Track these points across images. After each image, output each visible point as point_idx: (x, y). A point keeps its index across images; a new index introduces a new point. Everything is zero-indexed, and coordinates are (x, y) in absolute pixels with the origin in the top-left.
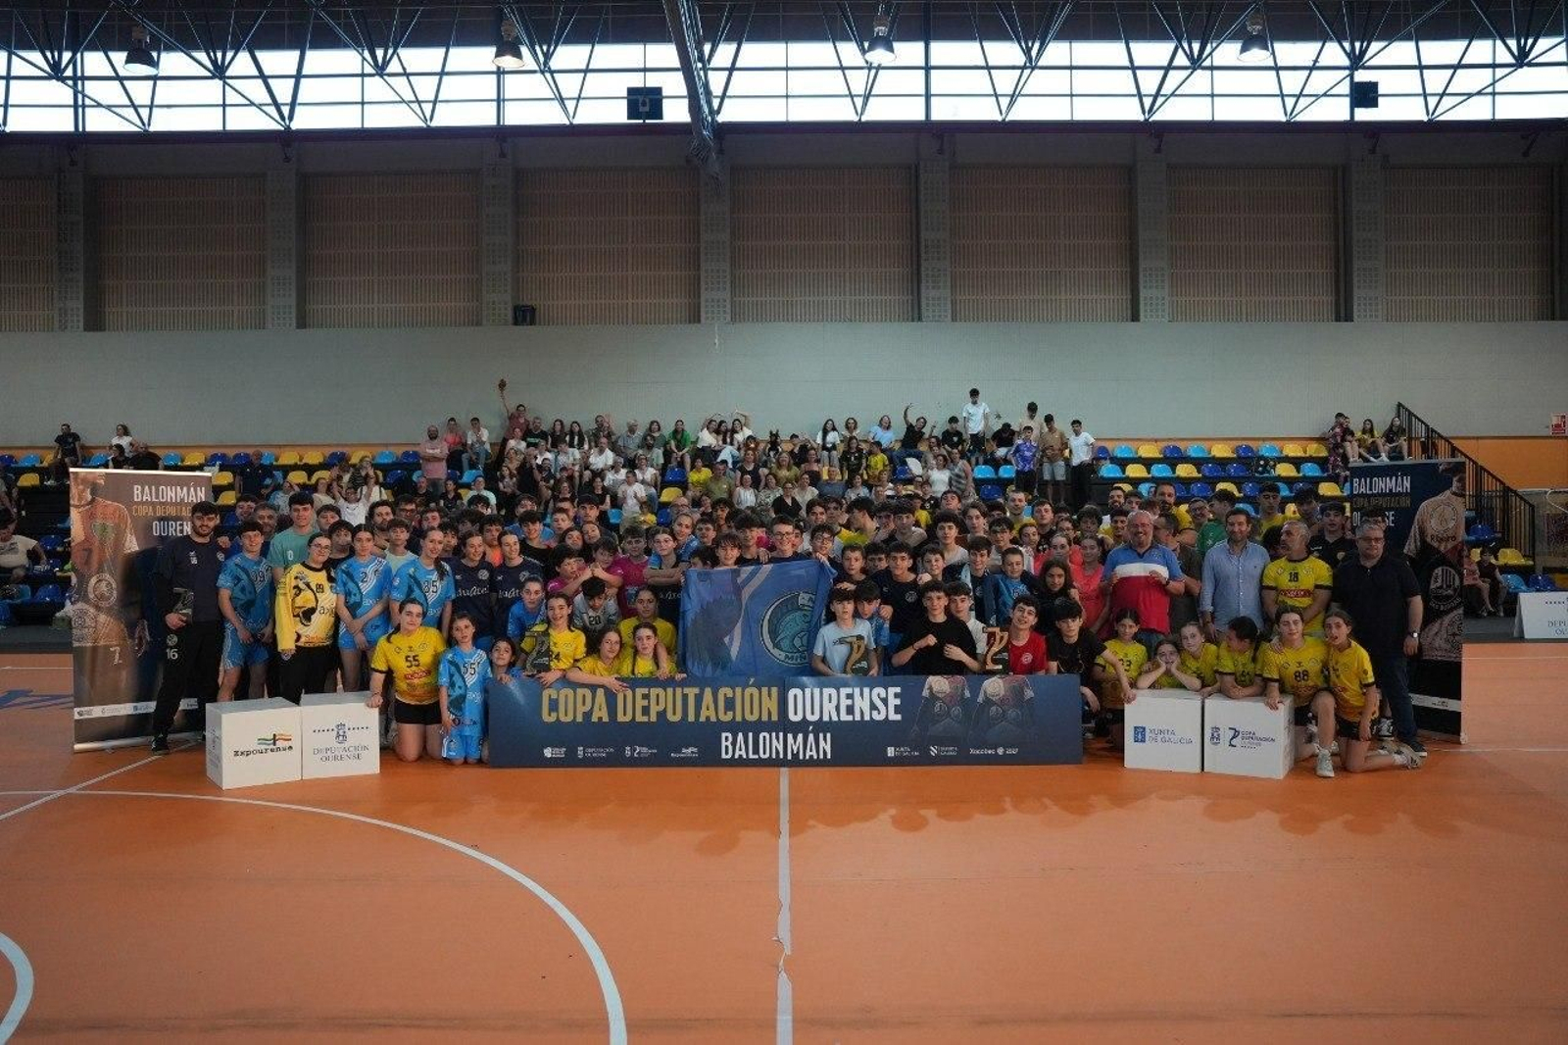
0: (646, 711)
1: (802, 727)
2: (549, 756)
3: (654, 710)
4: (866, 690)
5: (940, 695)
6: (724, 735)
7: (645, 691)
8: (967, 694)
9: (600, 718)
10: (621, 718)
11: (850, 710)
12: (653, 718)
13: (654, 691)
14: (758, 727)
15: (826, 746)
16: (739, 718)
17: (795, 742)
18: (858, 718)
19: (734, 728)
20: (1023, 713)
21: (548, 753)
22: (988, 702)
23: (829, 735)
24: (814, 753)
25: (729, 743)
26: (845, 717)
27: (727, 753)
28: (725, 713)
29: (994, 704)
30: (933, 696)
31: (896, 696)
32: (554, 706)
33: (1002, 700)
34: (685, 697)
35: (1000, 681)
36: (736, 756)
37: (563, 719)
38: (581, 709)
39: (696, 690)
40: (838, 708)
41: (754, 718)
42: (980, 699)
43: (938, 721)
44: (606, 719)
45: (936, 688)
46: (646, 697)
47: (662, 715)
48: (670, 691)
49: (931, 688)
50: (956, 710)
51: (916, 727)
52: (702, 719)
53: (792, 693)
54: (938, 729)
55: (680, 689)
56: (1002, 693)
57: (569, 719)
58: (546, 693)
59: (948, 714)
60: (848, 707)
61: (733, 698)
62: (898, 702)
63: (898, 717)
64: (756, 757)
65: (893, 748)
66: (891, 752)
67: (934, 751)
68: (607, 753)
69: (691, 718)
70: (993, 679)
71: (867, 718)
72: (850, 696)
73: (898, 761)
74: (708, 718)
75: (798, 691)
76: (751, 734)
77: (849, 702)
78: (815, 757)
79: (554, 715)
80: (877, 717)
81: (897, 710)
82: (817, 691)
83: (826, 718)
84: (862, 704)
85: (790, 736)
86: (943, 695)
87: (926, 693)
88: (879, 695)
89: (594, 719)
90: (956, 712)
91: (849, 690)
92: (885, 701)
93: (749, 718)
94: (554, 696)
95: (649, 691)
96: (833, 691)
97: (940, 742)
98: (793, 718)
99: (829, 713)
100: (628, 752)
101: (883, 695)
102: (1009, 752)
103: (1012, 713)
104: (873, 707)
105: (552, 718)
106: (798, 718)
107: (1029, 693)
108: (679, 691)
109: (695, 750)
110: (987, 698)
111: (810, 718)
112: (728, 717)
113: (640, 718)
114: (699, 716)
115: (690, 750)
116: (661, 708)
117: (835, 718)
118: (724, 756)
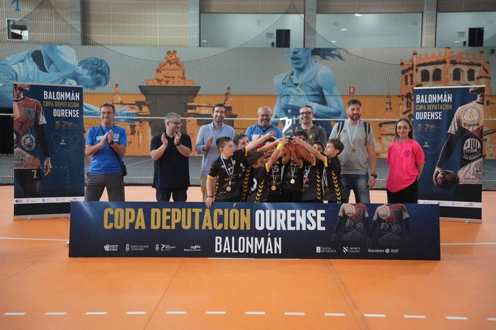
0: (169, 222)
1: (264, 234)
2: (108, 250)
3: (174, 222)
4: (304, 211)
5: (350, 216)
6: (217, 238)
7: (169, 210)
8: (367, 215)
9: (140, 227)
10: (153, 227)
11: (294, 224)
12: (173, 227)
13: (174, 210)
14: (237, 233)
15: (278, 245)
16: (226, 228)
17: (259, 243)
18: (298, 228)
19: (223, 233)
20: (402, 228)
21: (107, 248)
22: (380, 220)
23: (280, 239)
24: (271, 250)
25: (220, 243)
26: (290, 228)
27: (218, 249)
28: (218, 225)
29: (384, 221)
30: (345, 216)
31: (322, 215)
32: (111, 219)
33: (388, 219)
34: (193, 214)
35: (388, 207)
36: (224, 251)
37: (117, 227)
38: (128, 221)
39: (200, 210)
40: (286, 222)
41: (236, 228)
42: (375, 218)
43: (348, 231)
44: (144, 227)
45: (347, 211)
46: (169, 214)
47: (179, 225)
48: (184, 210)
49: (344, 211)
50: (360, 225)
51: (334, 235)
52: (204, 228)
53: (258, 212)
54: (347, 237)
56: (389, 214)
57: (120, 227)
58: (106, 211)
59: (354, 227)
60: (292, 221)
61: (223, 216)
62: (323, 219)
63: (323, 229)
64: (237, 252)
65: (320, 247)
66: (318, 249)
67: (345, 250)
68: (144, 248)
69: (197, 227)
70: (383, 206)
71: (304, 229)
72: (293, 215)
73: (323, 256)
74: (207, 227)
75: (262, 212)
76: (233, 238)
77: (293, 219)
78: (272, 252)
79: (111, 225)
80: (310, 228)
81: (323, 224)
82: (273, 212)
83: (279, 228)
84: (301, 220)
85: (256, 239)
86: (352, 215)
87: (340, 214)
88: (311, 214)
89: (137, 227)
91: (293, 212)
92: (315, 218)
93: (232, 227)
94: (111, 213)
95: (171, 211)
96: (283, 212)
97: (348, 244)
98: (258, 228)
99: (281, 225)
100: (157, 248)
101: (314, 215)
102: (393, 251)
103: (395, 227)
104: (308, 222)
106: (261, 228)
107: (406, 215)
108: (189, 210)
109: (199, 247)
110: (379, 217)
111: (269, 228)
112: (220, 227)
113: (165, 227)
114: (202, 226)
115: (196, 247)
116: (178, 221)
117: (284, 229)
118: (217, 251)
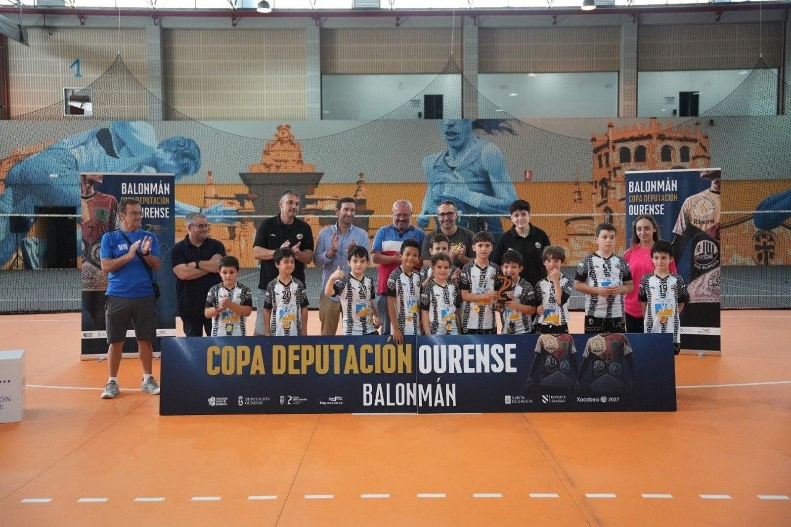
0: (297, 364)
1: (431, 378)
2: (214, 404)
3: (305, 363)
4: (486, 346)
5: (551, 351)
6: (365, 385)
7: (297, 347)
8: (574, 350)
9: (258, 372)
10: (276, 371)
11: (472, 364)
12: (304, 371)
13: (305, 348)
14: (394, 379)
15: (452, 394)
16: (378, 371)
17: (425, 392)
18: (479, 370)
19: (374, 379)
20: (622, 367)
21: (212, 401)
22: (592, 356)
23: (454, 386)
24: (442, 401)
25: (370, 393)
26: (468, 370)
27: (368, 401)
28: (367, 367)
29: (598, 358)
30: (544, 352)
31: (512, 351)
32: (217, 361)
33: (604, 355)
34: (331, 353)
35: (603, 339)
36: (376, 404)
37: (226, 372)
38: (241, 364)
39: (341, 347)
40: (462, 362)
41: (392, 370)
42: (585, 354)
43: (549, 374)
44: (263, 372)
45: (547, 345)
46: (298, 353)
47: (312, 368)
48: (318, 347)
49: (542, 345)
50: (565, 364)
51: (529, 379)
52: (347, 372)
53: (422, 349)
54: (546, 381)
55: (328, 346)
56: (605, 349)
57: (230, 372)
58: (210, 351)
59: (557, 367)
60: (470, 361)
61: (373, 354)
62: (514, 356)
63: (514, 370)
64: (393, 404)
65: (510, 397)
66: (508, 399)
67: (545, 399)
68: (264, 401)
69: (337, 371)
70: (596, 337)
71: (487, 370)
72: (472, 352)
73: (514, 408)
74: (351, 371)
75: (427, 348)
76: (388, 385)
77: (472, 357)
78: (443, 405)
79: (217, 369)
80: (495, 369)
81: (513, 363)
82: (443, 347)
83: (452, 371)
84: (482, 359)
85: (421, 386)
86: (553, 351)
87: (538, 349)
88: (497, 350)
89: (253, 372)
90: (565, 366)
91: (472, 347)
92: (502, 356)
93: (387, 371)
94: (217, 352)
95: (301, 348)
96: (457, 347)
97: (550, 392)
98: (423, 370)
99: (454, 366)
100: (282, 400)
101: (501, 351)
102: (612, 399)
103: (613, 367)
104: (492, 361)
105: (216, 371)
106: (428, 371)
107: (628, 350)
108: (326, 347)
109: (340, 398)
110: (590, 353)
111: (438, 370)
112: (370, 369)
113: (292, 371)
114: (344, 369)
115: (336, 399)
116: (310, 362)
117: (459, 371)
118: (365, 404)
